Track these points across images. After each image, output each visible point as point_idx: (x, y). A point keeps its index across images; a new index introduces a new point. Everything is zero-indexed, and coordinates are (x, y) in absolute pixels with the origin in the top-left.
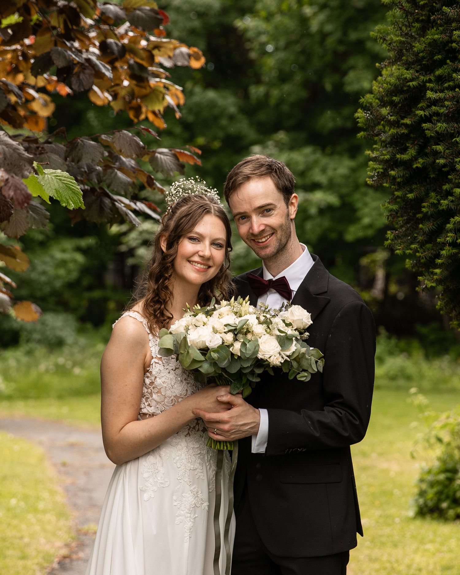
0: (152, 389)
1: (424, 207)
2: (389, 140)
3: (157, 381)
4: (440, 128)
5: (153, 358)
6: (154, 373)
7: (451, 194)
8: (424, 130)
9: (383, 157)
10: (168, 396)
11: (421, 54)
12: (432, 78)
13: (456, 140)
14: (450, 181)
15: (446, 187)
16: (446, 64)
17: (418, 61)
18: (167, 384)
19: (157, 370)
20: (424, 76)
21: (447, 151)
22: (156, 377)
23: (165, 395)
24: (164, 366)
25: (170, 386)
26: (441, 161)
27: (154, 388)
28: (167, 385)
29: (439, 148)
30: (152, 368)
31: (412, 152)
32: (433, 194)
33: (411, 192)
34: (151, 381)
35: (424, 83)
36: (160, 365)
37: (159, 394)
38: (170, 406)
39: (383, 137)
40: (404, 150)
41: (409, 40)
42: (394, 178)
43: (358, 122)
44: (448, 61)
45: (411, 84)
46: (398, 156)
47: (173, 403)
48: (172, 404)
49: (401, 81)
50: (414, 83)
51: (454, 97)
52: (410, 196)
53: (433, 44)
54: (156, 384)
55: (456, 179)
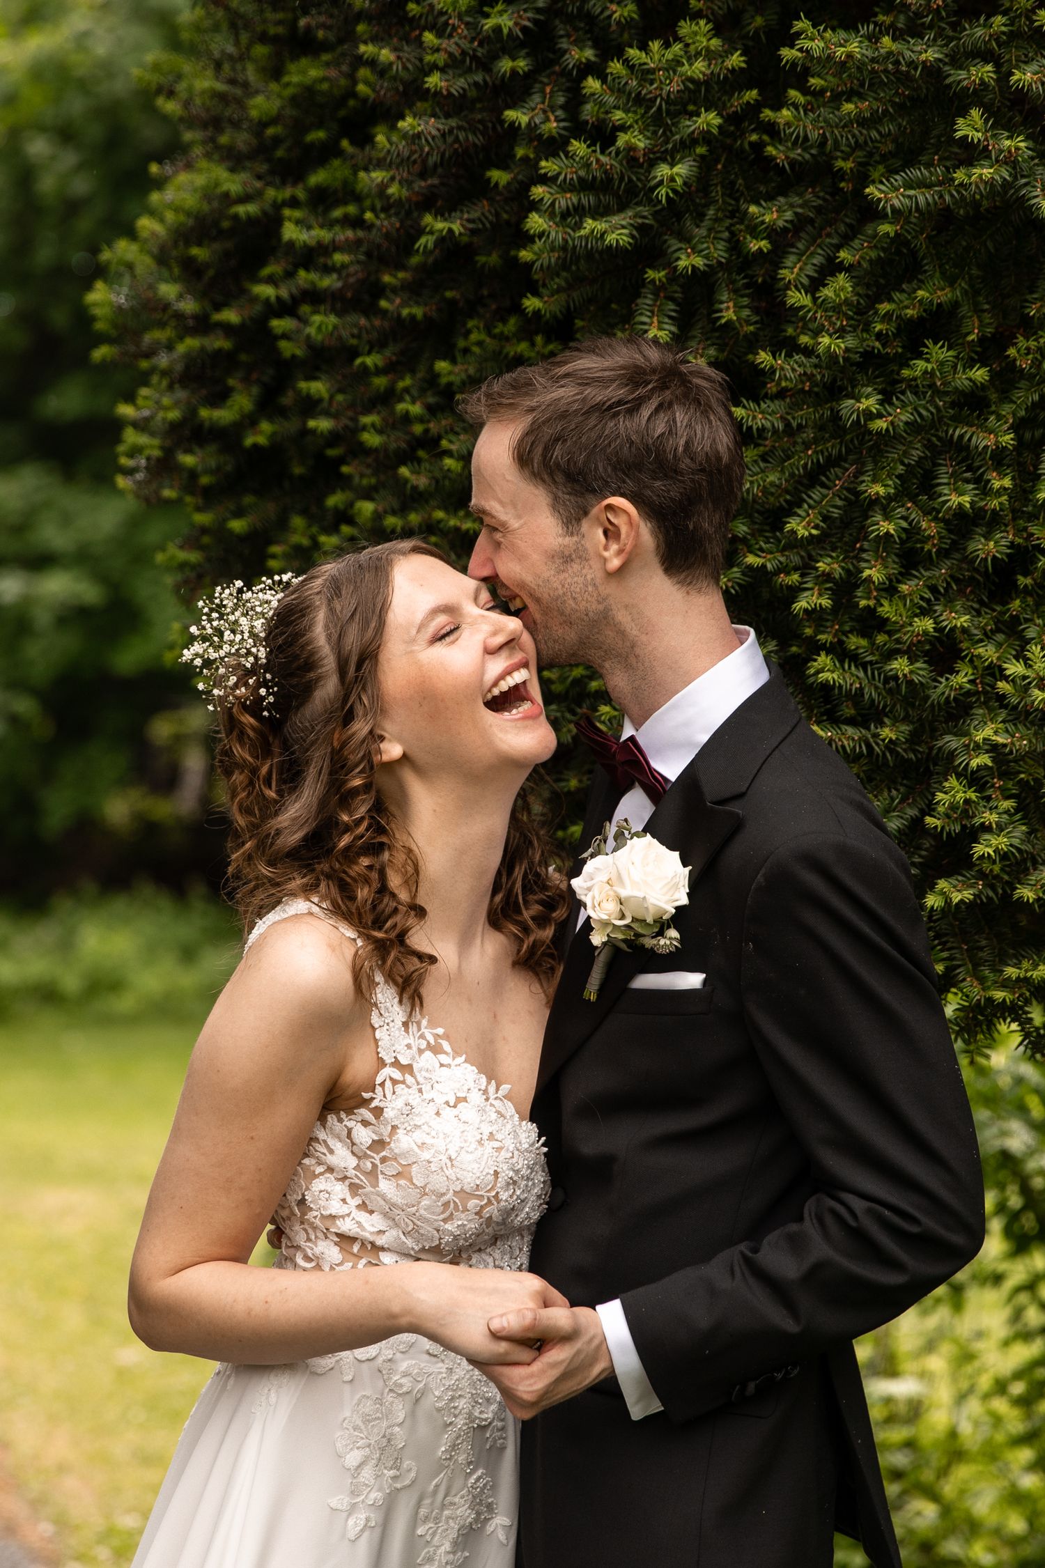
0: (378, 1162)
1: (274, 556)
2: (179, 367)
3: (398, 1140)
4: (319, 328)
5: (381, 1063)
6: (389, 1113)
7: (350, 521)
8: (277, 338)
9: (161, 415)
10: (433, 1192)
11: (270, 131)
12: (301, 194)
13: (363, 364)
14: (344, 482)
15: (335, 500)
16: (339, 153)
17: (263, 150)
18: (432, 1151)
19: (399, 1103)
20: (277, 188)
21: (340, 398)
22: (394, 1128)
23: (424, 1188)
24: (420, 1091)
25: (444, 1158)
26: (322, 424)
27: (384, 1160)
28: (434, 1157)
29: (318, 388)
30: (385, 1096)
31: (242, 402)
32: (298, 522)
33: (239, 514)
34: (376, 1138)
35: (278, 206)
36: (409, 1087)
37: (402, 1182)
38: (436, 1220)
39: (163, 360)
40: (220, 397)
41: (238, 92)
42: (193, 474)
43: (93, 319)
44: (345, 143)
45: (241, 210)
46: (204, 413)
47: (447, 1214)
48: (442, 1217)
49: (215, 204)
50: (251, 209)
51: (359, 242)
52: (237, 525)
53: (306, 99)
54: (396, 1151)
55: (362, 476)
